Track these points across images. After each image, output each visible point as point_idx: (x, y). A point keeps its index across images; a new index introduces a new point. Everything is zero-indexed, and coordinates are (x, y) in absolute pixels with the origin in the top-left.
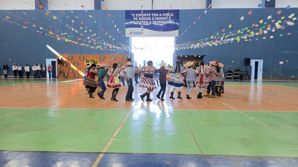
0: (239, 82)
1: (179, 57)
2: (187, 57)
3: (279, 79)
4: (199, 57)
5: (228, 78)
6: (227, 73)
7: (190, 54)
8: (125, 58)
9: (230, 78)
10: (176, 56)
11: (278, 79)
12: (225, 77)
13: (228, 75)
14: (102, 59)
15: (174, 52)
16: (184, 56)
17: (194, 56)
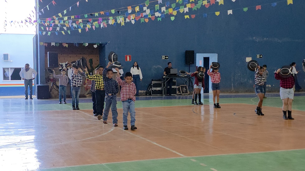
0: (177, 100)
1: (48, 48)
2: (67, 45)
3: (247, 92)
4: (95, 46)
5: (155, 92)
6: (153, 82)
10: (42, 43)
11: (245, 92)
15: (36, 36)
16: (60, 43)
17: (82, 44)
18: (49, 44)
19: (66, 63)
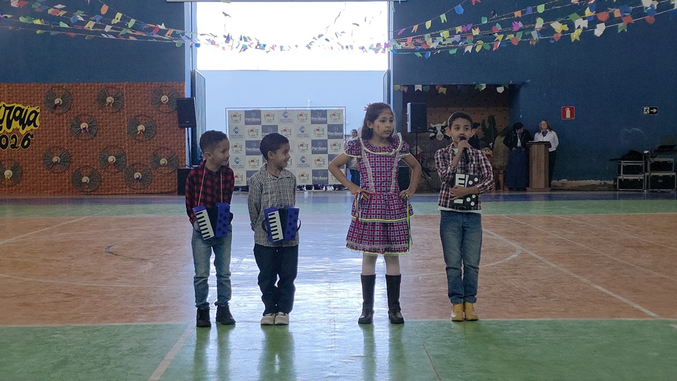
0: (674, 202)
1: (409, 94)
2: (443, 90)
4: (500, 90)
5: (625, 184)
6: (623, 163)
7: (460, 80)
8: (164, 98)
9: (636, 185)
10: (398, 87)
12: (615, 180)
13: (628, 170)
14: (57, 101)
15: (389, 72)
16: (430, 86)
17: (475, 85)
18: (411, 87)
19: (443, 125)
